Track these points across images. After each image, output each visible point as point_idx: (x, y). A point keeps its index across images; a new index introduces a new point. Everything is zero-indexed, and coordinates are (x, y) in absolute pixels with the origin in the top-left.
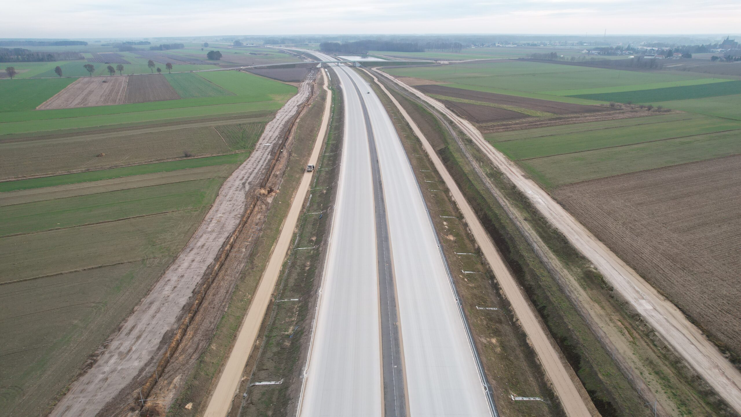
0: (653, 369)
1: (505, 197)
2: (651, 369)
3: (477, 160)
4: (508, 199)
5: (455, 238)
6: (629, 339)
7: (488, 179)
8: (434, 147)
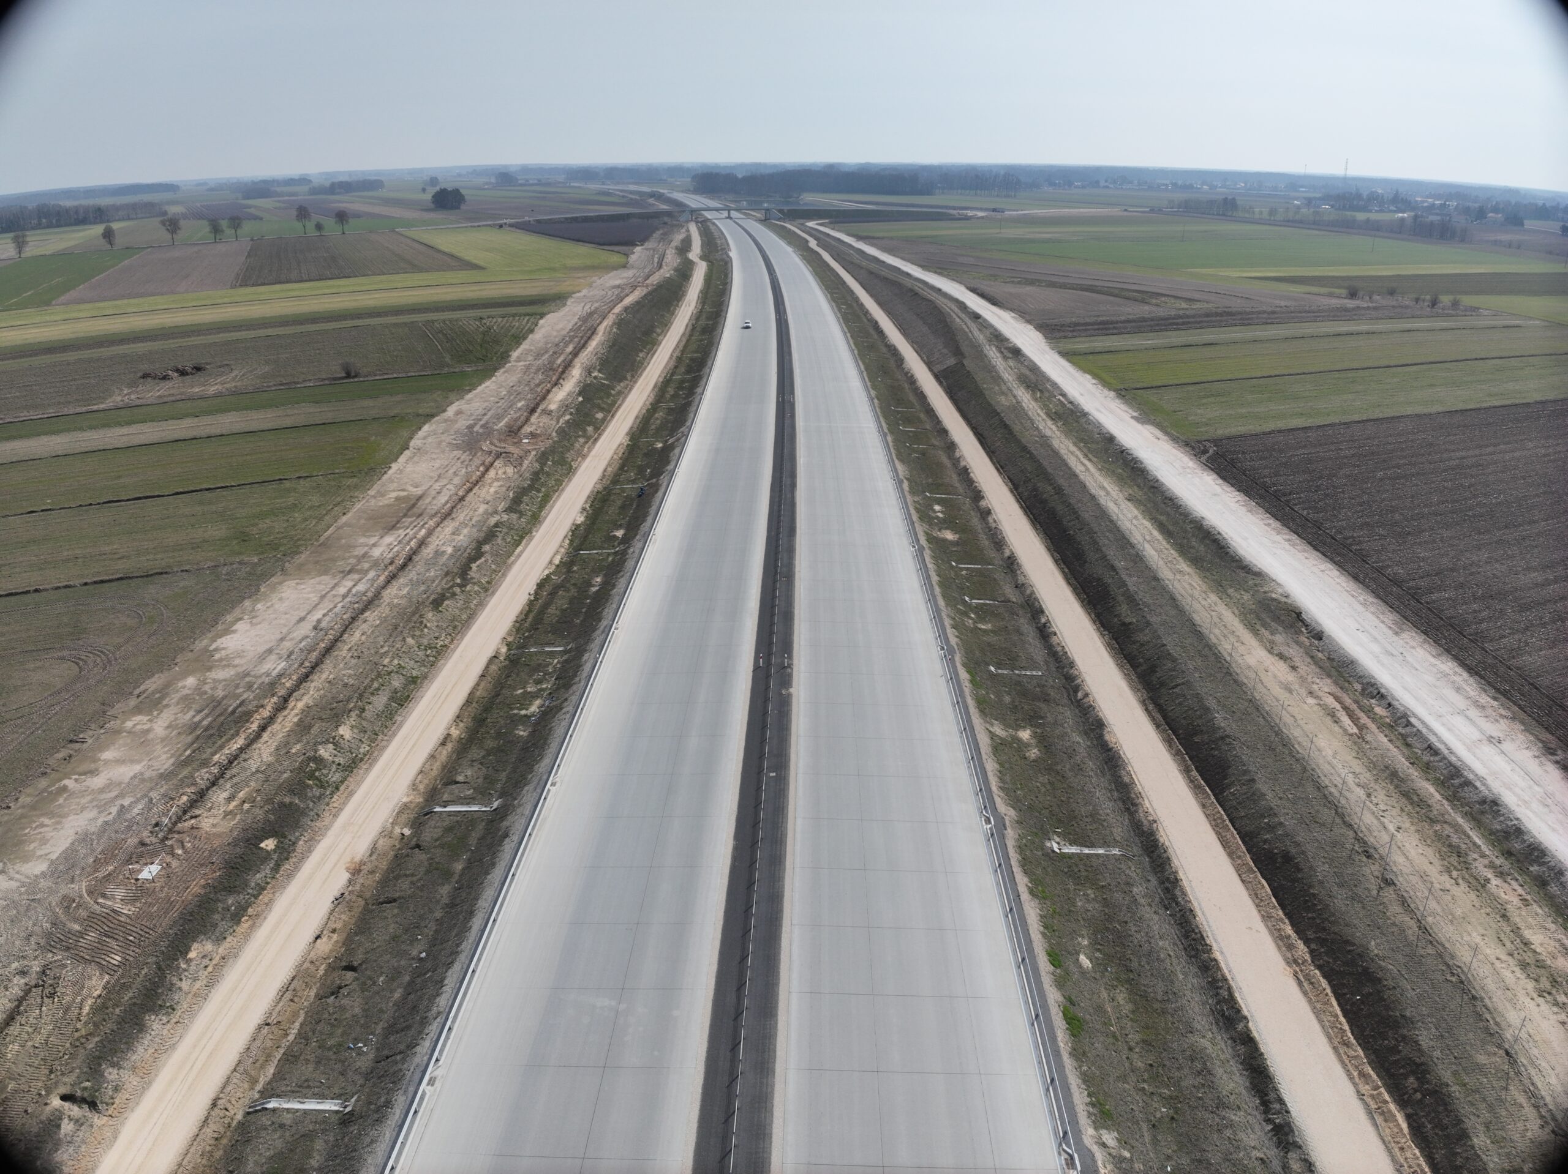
0: (1396, 787)
1: (1086, 456)
2: (1392, 788)
3: (1028, 387)
4: (1095, 459)
5: (957, 536)
6: (1349, 729)
7: (1050, 423)
8: (929, 365)
